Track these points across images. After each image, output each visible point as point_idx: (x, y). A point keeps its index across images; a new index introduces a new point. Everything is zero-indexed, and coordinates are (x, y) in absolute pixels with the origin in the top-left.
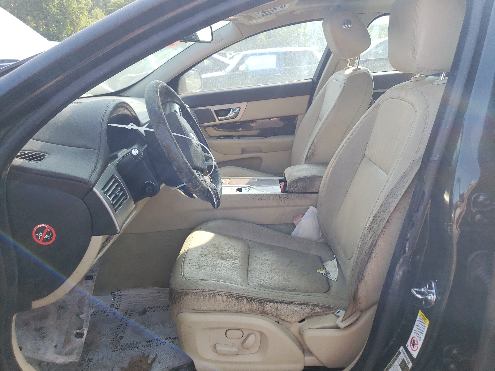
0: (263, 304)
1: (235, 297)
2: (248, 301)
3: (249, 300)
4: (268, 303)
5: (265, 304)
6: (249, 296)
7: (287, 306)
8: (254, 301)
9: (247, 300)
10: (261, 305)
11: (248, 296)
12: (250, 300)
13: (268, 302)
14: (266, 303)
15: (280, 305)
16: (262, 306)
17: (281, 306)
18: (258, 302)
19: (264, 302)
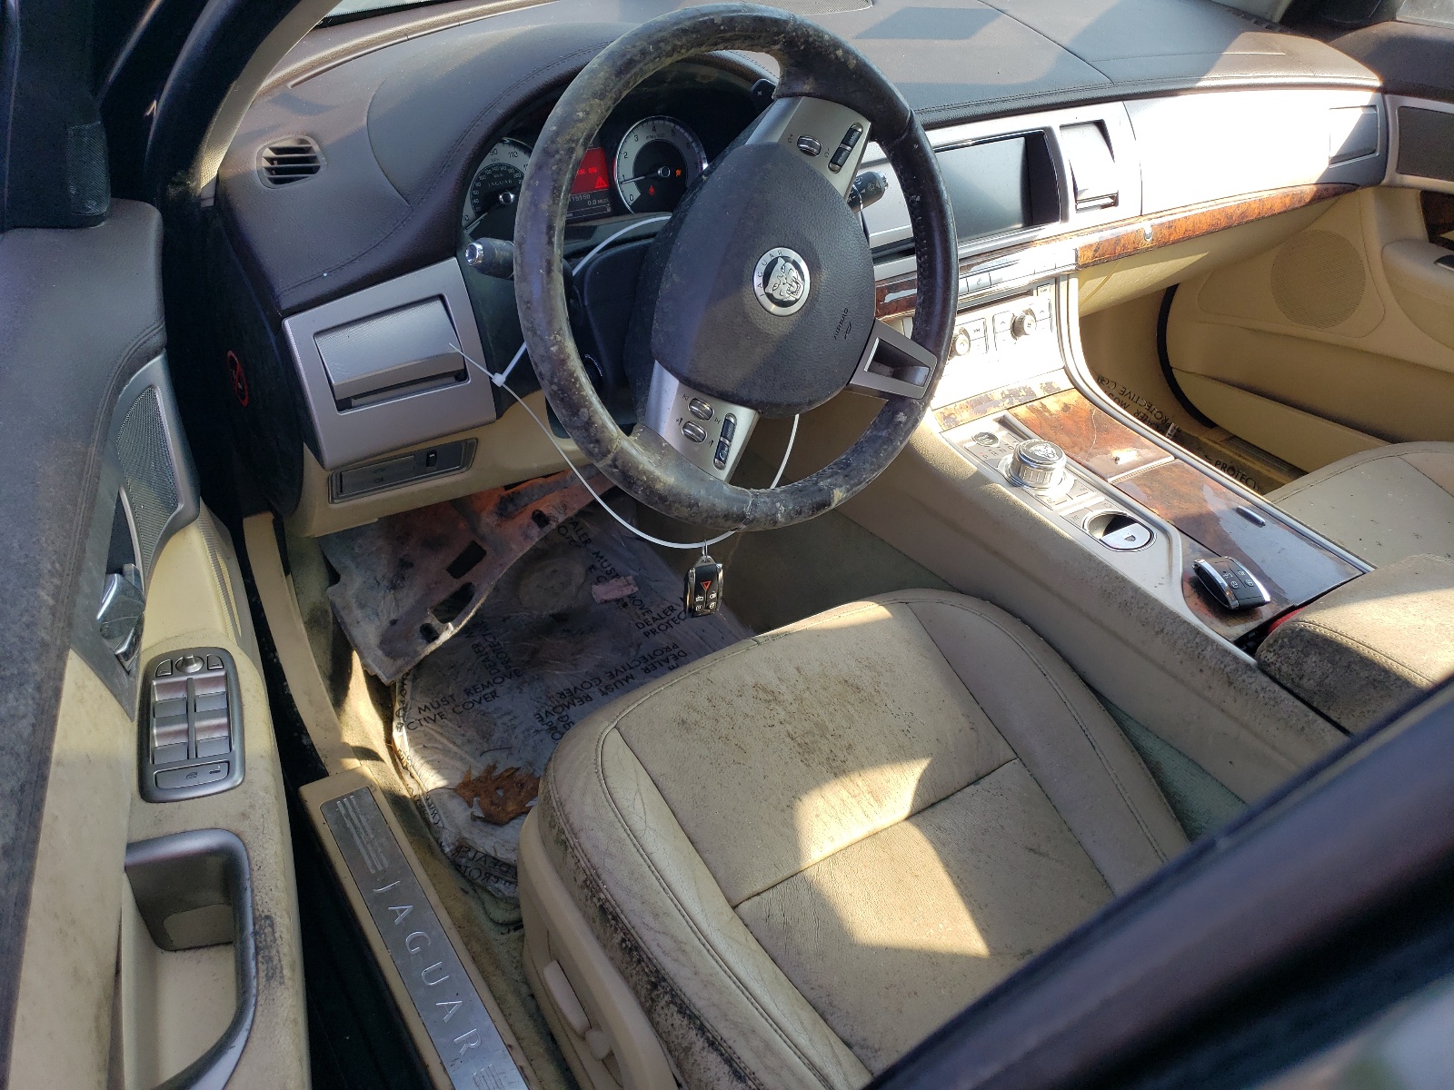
0: (658, 996)
1: (601, 903)
2: (624, 945)
3: (627, 946)
4: (674, 1009)
5: (663, 1003)
6: (636, 936)
7: (720, 1074)
8: (639, 962)
9: (623, 940)
10: (651, 991)
11: (632, 931)
12: (631, 949)
13: (675, 1004)
14: (668, 1004)
15: (703, 1048)
16: (653, 1000)
17: (705, 1053)
18: (648, 975)
19: (666, 993)
